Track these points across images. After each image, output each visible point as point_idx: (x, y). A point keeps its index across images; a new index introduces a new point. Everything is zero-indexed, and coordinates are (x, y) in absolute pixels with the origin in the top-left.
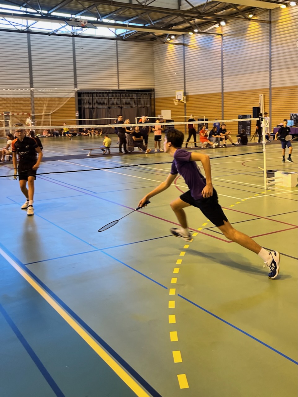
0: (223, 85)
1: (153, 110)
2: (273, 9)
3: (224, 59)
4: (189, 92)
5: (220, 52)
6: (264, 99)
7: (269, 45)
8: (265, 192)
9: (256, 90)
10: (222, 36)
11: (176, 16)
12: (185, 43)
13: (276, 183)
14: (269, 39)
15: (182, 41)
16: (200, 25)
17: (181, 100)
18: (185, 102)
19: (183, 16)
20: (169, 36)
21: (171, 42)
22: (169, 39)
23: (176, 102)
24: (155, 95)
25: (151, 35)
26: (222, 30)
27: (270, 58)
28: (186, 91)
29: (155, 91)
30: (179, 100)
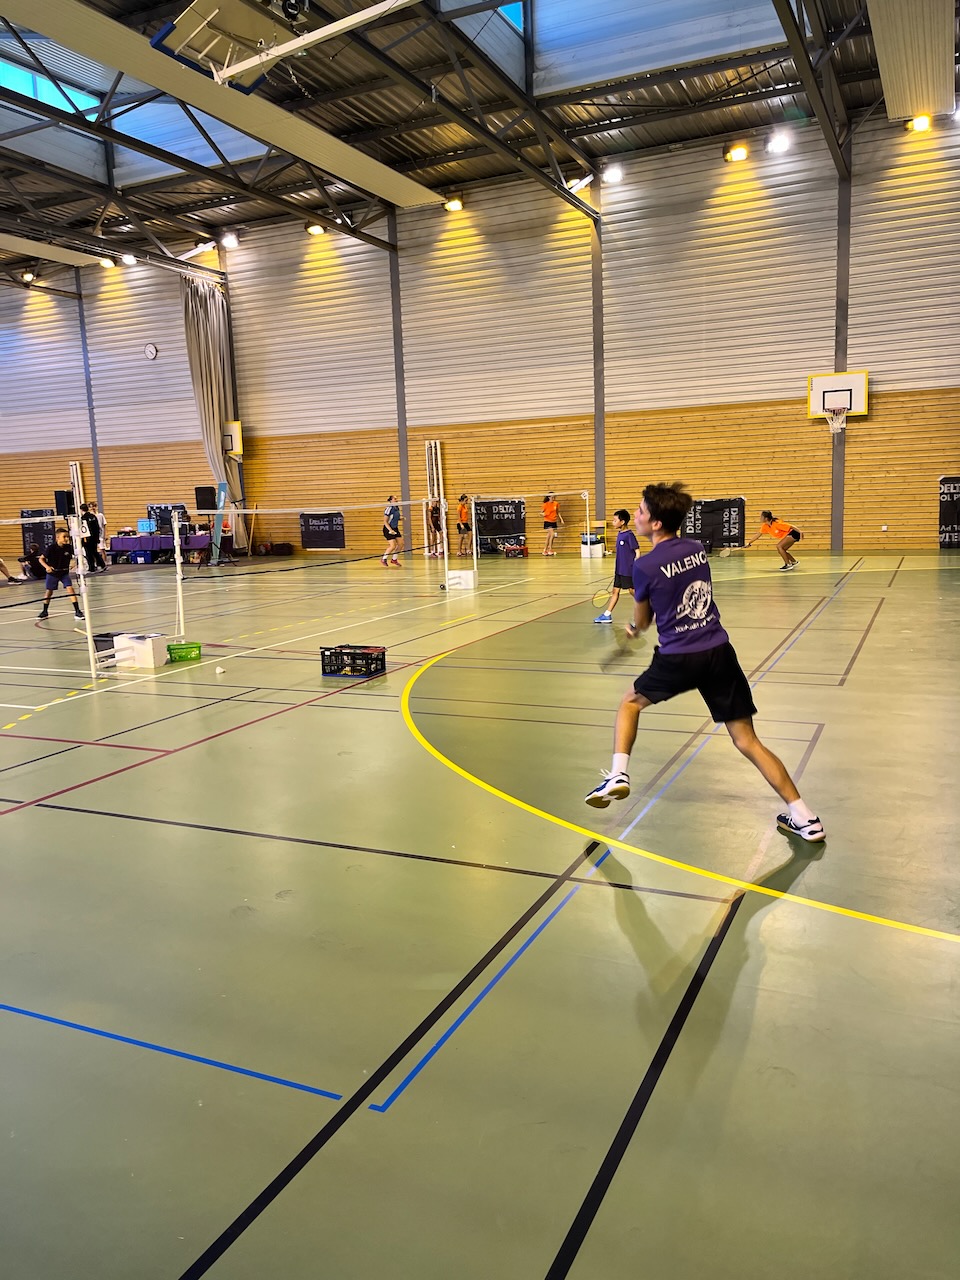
2: (82, 268)
8: (93, 685)
13: (118, 661)
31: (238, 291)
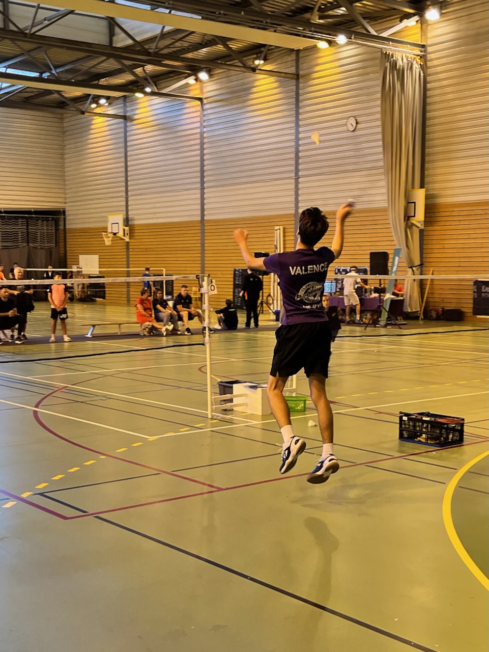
0: (203, 204)
1: (63, 255)
2: (302, 50)
3: (205, 152)
4: (136, 217)
5: (198, 136)
6: (284, 236)
7: (294, 125)
9: (268, 216)
10: (202, 102)
11: (105, 58)
12: (128, 114)
14: (294, 112)
15: (122, 110)
16: (156, 79)
17: (118, 235)
18: (127, 239)
19: (118, 58)
20: (93, 98)
21: (98, 110)
22: (94, 106)
23: (109, 237)
24: (67, 223)
25: (56, 95)
26: (201, 89)
27: (297, 152)
28: (130, 217)
29: (67, 213)
30: (115, 234)
31: (436, 63)
